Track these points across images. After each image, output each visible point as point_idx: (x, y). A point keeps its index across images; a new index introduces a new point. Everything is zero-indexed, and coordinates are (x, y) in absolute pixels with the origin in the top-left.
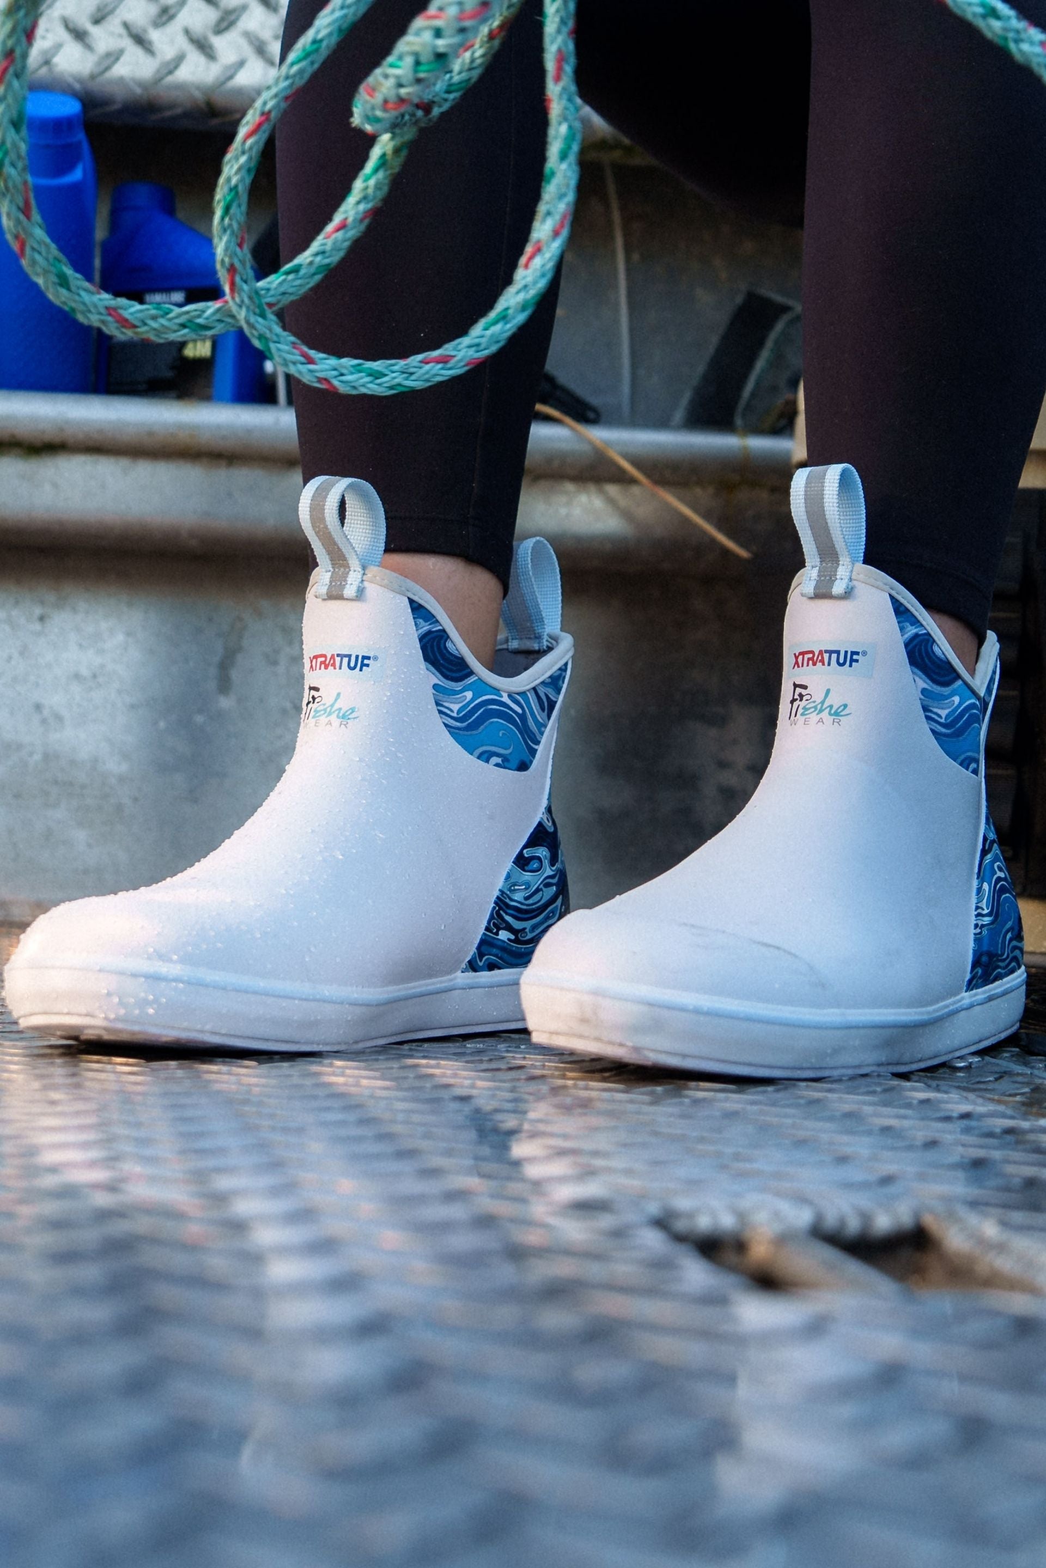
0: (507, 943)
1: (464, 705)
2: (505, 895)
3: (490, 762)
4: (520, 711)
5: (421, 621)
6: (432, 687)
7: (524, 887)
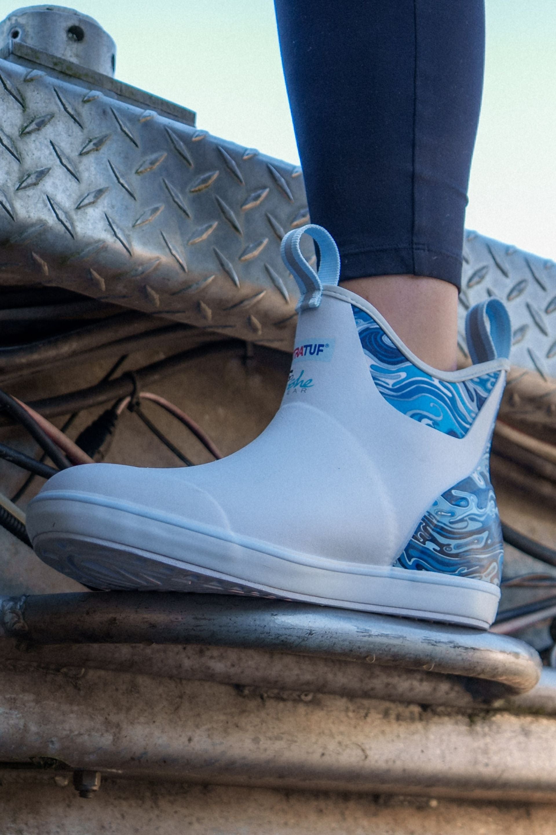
0: (432, 552)
1: (398, 382)
2: (432, 516)
3: (422, 421)
4: (450, 395)
5: (362, 321)
6: (369, 366)
7: (450, 514)
